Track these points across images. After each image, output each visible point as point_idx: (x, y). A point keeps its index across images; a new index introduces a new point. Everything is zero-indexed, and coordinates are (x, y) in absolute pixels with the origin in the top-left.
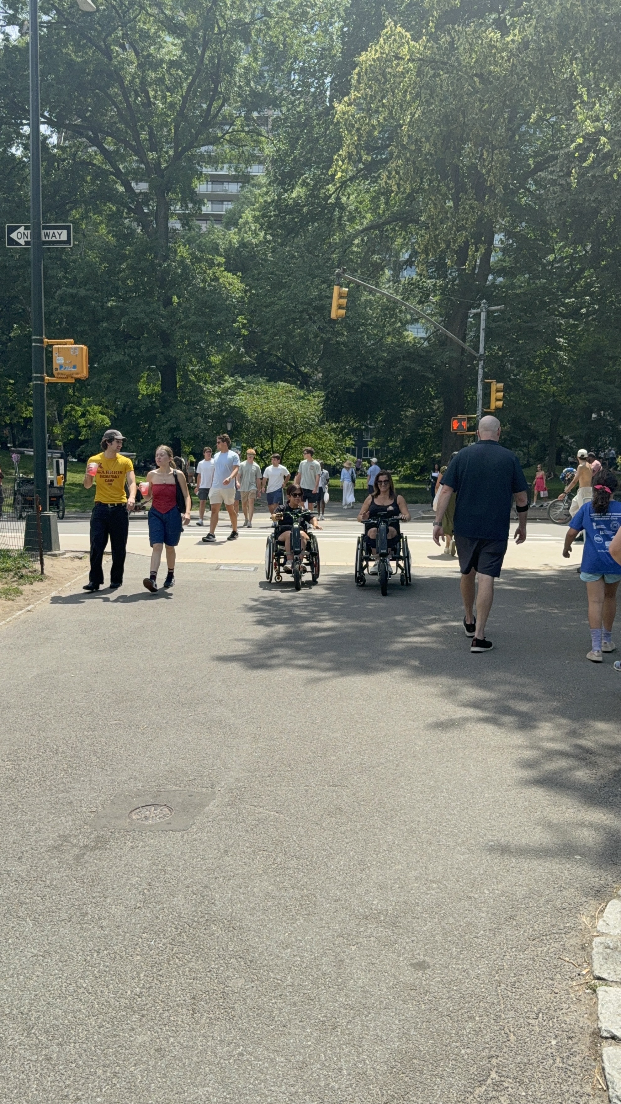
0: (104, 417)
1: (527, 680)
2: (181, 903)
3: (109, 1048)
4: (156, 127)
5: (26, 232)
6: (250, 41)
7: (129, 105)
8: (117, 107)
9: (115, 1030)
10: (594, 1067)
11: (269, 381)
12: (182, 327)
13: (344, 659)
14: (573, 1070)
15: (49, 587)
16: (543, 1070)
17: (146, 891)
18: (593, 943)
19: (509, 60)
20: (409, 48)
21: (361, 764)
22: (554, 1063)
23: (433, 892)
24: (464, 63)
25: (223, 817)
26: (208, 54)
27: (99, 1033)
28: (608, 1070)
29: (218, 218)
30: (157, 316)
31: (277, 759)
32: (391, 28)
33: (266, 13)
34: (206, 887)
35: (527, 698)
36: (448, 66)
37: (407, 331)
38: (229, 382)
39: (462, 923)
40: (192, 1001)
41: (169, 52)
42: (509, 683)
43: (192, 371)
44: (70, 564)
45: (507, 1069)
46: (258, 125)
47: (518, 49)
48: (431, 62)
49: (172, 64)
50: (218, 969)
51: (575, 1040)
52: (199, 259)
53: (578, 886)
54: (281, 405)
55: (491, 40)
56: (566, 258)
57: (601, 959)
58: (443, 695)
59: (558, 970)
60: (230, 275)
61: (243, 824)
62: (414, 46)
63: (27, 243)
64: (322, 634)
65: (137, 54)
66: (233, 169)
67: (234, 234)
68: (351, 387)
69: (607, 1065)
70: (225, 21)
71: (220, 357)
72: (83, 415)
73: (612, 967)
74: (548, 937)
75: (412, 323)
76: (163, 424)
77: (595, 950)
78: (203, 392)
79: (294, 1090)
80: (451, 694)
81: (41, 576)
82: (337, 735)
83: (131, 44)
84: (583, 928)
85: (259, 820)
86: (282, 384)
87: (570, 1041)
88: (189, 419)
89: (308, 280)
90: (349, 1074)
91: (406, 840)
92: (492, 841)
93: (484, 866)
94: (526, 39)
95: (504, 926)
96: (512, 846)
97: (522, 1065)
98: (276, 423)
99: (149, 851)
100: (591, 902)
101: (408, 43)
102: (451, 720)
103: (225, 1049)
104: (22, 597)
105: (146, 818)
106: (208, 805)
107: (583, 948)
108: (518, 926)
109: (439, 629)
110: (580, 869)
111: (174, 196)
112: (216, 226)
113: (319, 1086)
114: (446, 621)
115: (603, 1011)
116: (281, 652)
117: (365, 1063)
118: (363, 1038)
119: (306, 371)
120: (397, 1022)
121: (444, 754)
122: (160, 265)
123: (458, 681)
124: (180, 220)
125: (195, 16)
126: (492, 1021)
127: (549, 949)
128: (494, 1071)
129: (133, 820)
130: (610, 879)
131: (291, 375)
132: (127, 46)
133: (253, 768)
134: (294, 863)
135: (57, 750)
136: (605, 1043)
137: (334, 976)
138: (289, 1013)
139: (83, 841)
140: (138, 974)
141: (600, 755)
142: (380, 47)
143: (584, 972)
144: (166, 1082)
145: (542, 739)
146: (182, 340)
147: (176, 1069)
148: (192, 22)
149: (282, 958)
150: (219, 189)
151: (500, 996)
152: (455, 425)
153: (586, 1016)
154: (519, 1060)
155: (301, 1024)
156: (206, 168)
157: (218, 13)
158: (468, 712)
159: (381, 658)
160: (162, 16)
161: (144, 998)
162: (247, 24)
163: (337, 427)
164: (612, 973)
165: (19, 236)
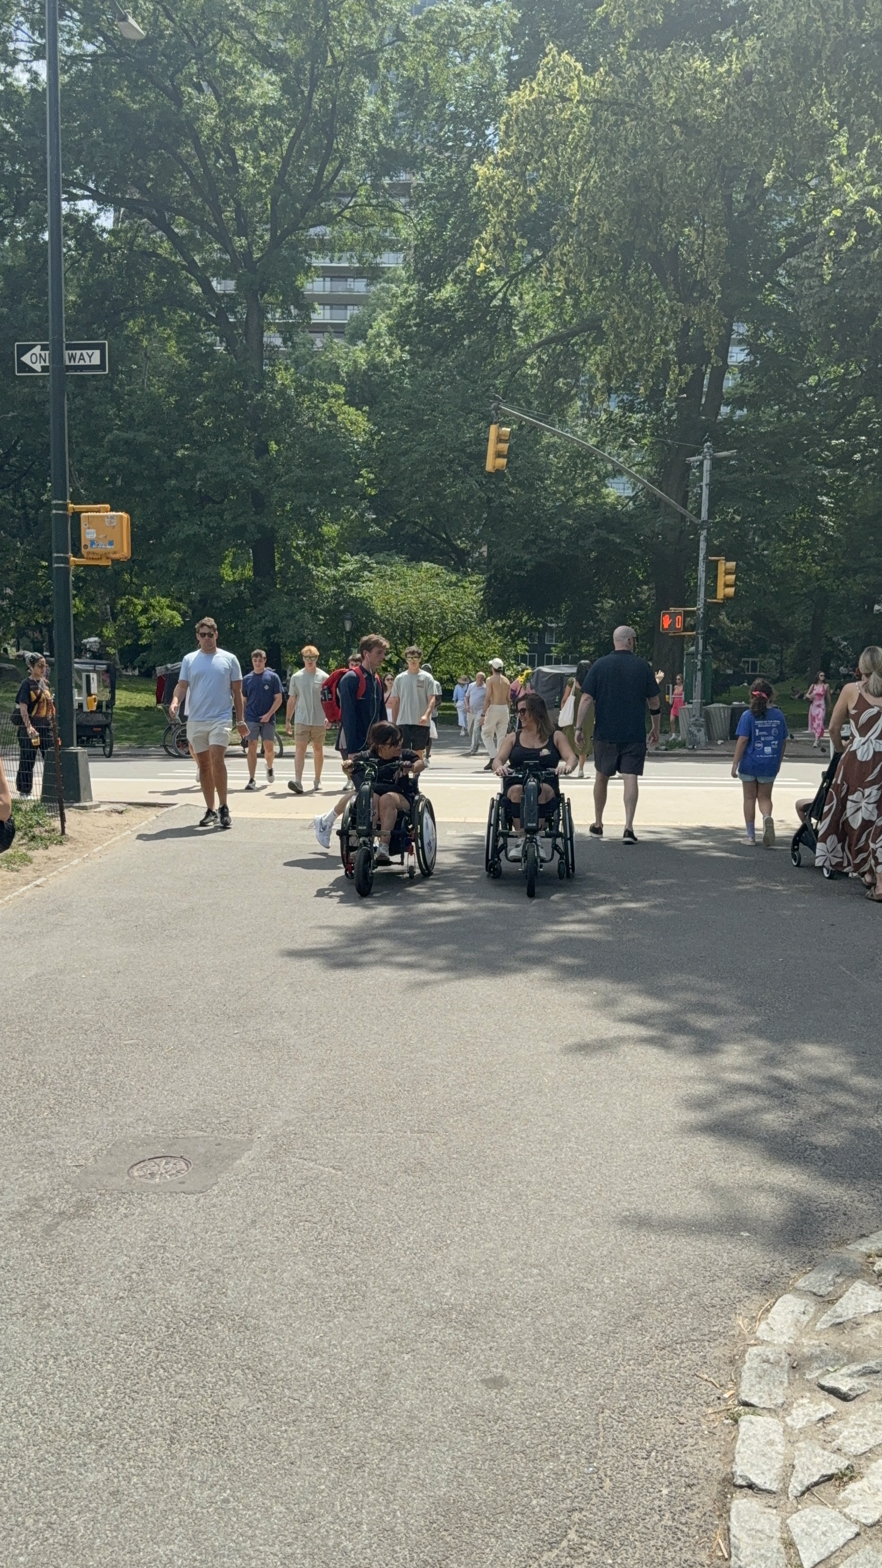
0: (175, 613)
1: (718, 985)
2: (179, 1293)
3: (47, 1489)
4: (246, 201)
5: (43, 353)
6: (376, 76)
7: (207, 170)
8: (190, 173)
9: (59, 1465)
10: (717, 1526)
11: (410, 560)
12: (281, 486)
13: (467, 955)
14: (686, 1530)
15: (70, 853)
16: (644, 1530)
17: (134, 1276)
18: (747, 1355)
19: (722, 100)
20: (579, 84)
21: (462, 1102)
22: (660, 1521)
23: (531, 1281)
24: (658, 104)
25: (257, 1174)
26: (317, 97)
27: (38, 1469)
28: (733, 1531)
29: (338, 330)
30: (248, 471)
31: (346, 1094)
32: (553, 57)
33: (399, 35)
34: (218, 1271)
35: (714, 1011)
36: (636, 110)
37: (607, 487)
38: (351, 563)
39: (564, 1324)
40: (172, 1427)
41: (264, 94)
42: (693, 989)
43: (298, 548)
44: (105, 821)
45: (592, 1528)
46: (391, 196)
47: (736, 84)
48: (612, 104)
49: (267, 110)
50: (216, 1383)
51: (695, 1489)
52: (305, 388)
53: (739, 1274)
54: (424, 594)
55: (696, 70)
56: (834, 380)
57: (753, 1378)
58: (596, 1006)
59: (690, 1391)
60: (352, 410)
61: (284, 1184)
62: (586, 82)
63: (44, 369)
64: (442, 919)
65: (218, 98)
66: (355, 260)
67: (361, 351)
68: (522, 569)
69: (734, 1523)
70: (342, 49)
71: (337, 527)
72: (145, 611)
73: (766, 1389)
74: (684, 1346)
75: (614, 477)
76: (255, 623)
77: (748, 1364)
78: (312, 577)
79: (290, 1551)
80: (607, 1004)
81: (61, 837)
82: (437, 1061)
83: (210, 84)
84: (737, 1333)
85: (306, 1179)
86: (426, 565)
87: (689, 1490)
88: (292, 616)
89: (461, 416)
90: (370, 1531)
91: (507, 1208)
92: (628, 1210)
93: (609, 1245)
94: (748, 68)
95: (622, 1329)
96: (655, 1217)
97: (614, 1523)
98: (418, 620)
99: (147, 1221)
100: (754, 1297)
101: (578, 76)
102: (601, 1041)
103: (206, 1494)
104: (31, 866)
105: (152, 1175)
106: (240, 1158)
107: (732, 1362)
108: (644, 1330)
109: (607, 914)
110: (746, 1251)
111: (272, 300)
112: (336, 340)
113: (326, 1545)
114: (621, 901)
115: (742, 1450)
116: (380, 944)
117: (394, 1516)
118: (398, 1480)
119: (462, 546)
120: (449, 1460)
121: (582, 1089)
122: (251, 397)
123: (620, 987)
124: (280, 332)
125: (300, 42)
126: (583, 1461)
127: (682, 1362)
128: (574, 1529)
129: (133, 1177)
130: (786, 1265)
131: (442, 553)
132: (204, 84)
133: (310, 1106)
134: (344, 1239)
135: (45, 1079)
136: (738, 1494)
137: (373, 1394)
138: (301, 1446)
139: (59, 1205)
140: (105, 1389)
141: (802, 1090)
142: (538, 84)
143: (726, 1396)
144: (116, 1537)
145: (724, 1069)
146: (282, 503)
147: (134, 1519)
148: (296, 52)
149: (305, 1371)
150: (341, 288)
151: (600, 1427)
152: (666, 622)
153: (718, 1455)
154: (611, 1514)
155: (315, 1460)
156: (317, 258)
157: (330, 38)
158: (627, 1030)
159: (519, 953)
160: (253, 42)
161: (107, 1422)
162: (371, 51)
163: (504, 626)
164: (766, 1397)
165: (34, 360)
